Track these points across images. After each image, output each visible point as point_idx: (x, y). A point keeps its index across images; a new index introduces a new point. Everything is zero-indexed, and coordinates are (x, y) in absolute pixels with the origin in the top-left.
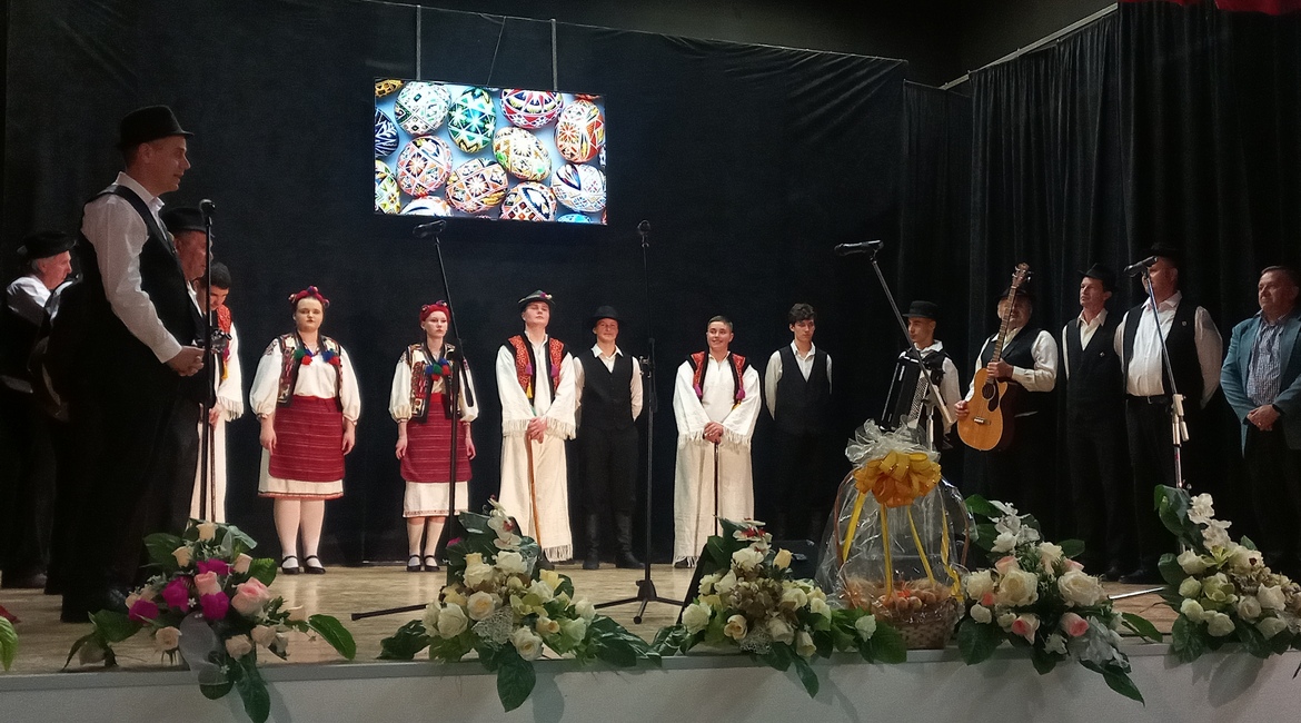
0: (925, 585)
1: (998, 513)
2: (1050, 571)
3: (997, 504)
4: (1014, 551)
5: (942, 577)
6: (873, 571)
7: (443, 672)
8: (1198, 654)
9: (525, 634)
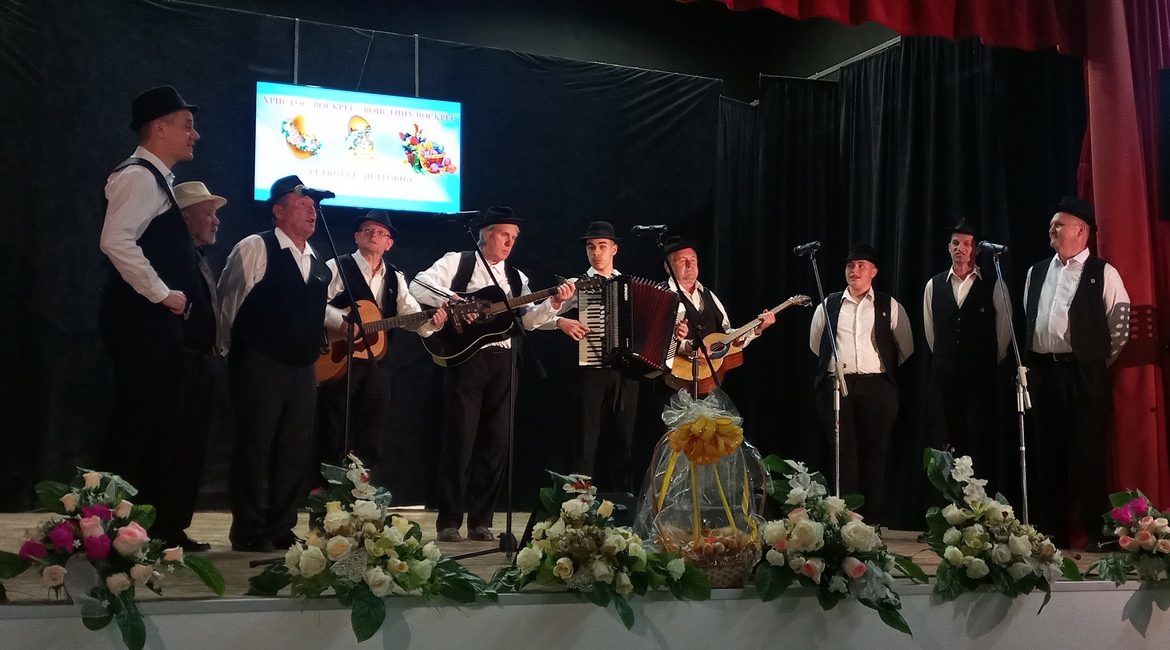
0: (728, 532)
1: (791, 470)
2: (834, 521)
3: (791, 462)
4: (804, 504)
5: (742, 526)
6: (684, 519)
7: (303, 607)
8: (959, 593)
9: (377, 574)
